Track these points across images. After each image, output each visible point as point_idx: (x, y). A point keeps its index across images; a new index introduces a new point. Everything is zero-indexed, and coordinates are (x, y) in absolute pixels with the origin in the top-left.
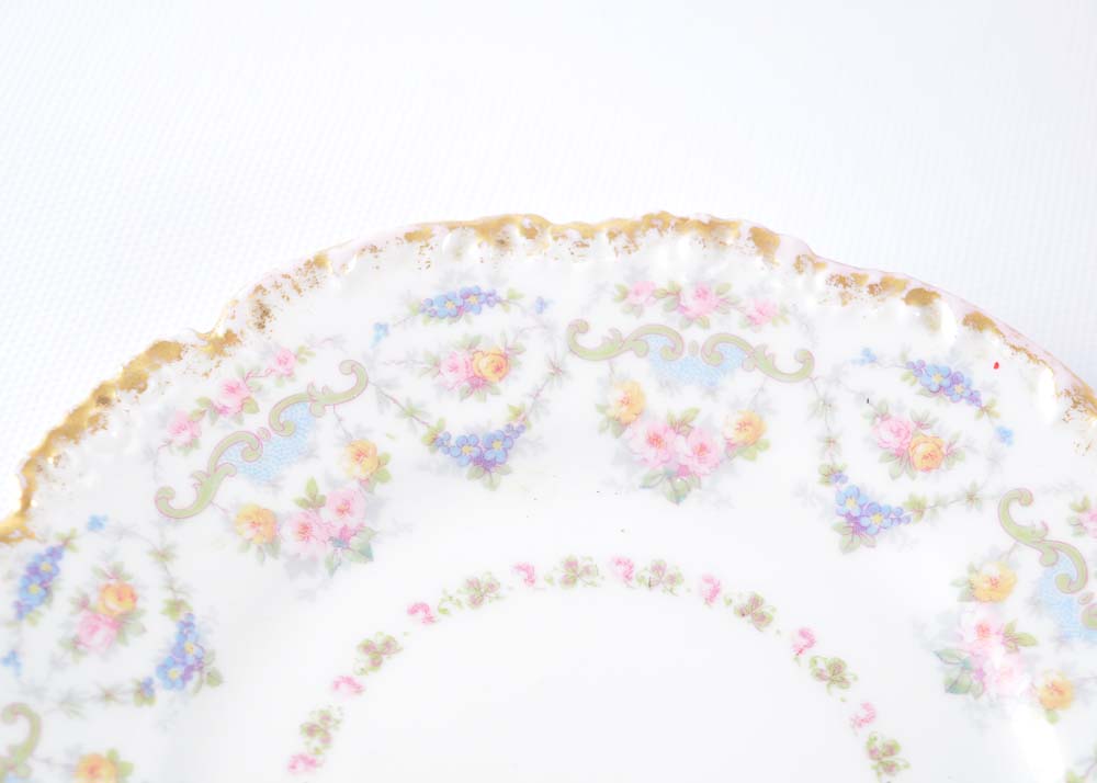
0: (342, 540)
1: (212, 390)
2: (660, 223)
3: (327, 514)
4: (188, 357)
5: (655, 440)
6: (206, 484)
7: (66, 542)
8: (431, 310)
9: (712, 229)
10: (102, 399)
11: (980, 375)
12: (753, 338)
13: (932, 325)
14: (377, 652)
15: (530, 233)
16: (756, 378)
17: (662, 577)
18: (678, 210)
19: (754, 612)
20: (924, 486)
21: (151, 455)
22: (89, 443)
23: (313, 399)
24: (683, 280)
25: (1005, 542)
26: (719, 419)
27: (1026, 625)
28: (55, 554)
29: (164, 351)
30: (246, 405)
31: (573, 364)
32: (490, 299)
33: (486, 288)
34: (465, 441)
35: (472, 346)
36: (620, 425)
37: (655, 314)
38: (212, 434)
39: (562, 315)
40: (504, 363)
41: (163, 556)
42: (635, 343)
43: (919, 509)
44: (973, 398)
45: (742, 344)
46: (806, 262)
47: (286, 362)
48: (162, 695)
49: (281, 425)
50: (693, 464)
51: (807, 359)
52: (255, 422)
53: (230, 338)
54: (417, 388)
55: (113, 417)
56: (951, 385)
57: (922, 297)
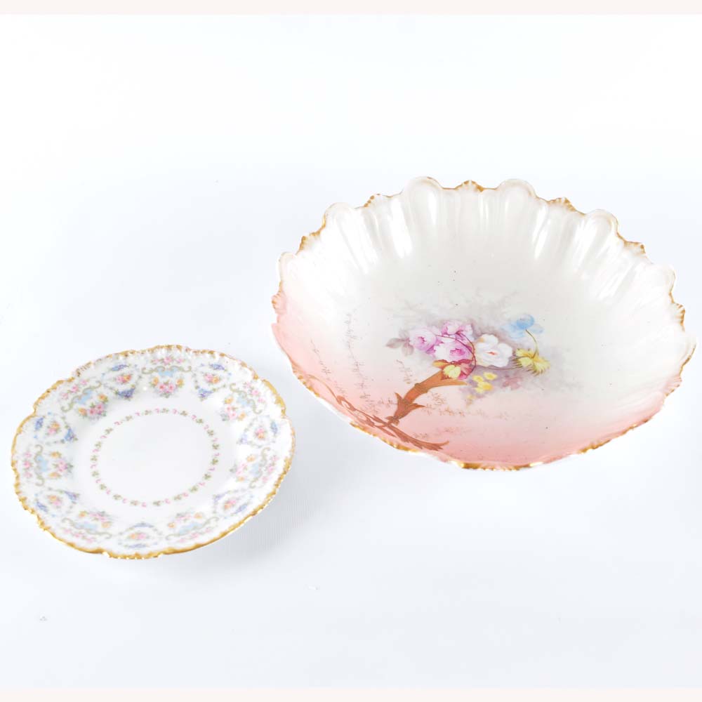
0: (100, 413)
1: (70, 389)
2: (158, 347)
3: (96, 409)
4: (64, 383)
5: (162, 387)
6: (71, 406)
7: (44, 417)
8: (113, 370)
9: (169, 347)
10: (48, 392)
11: (224, 365)
12: (179, 365)
13: (214, 357)
14: (108, 431)
15: (132, 353)
16: (180, 373)
17: (165, 410)
18: (161, 345)
19: (184, 414)
20: (215, 386)
21: (59, 401)
22: (46, 400)
23: (91, 388)
24: (164, 357)
25: (231, 392)
26: (174, 381)
27: (236, 406)
28: (42, 419)
29: (60, 382)
30: (78, 390)
31: (143, 376)
32: (125, 366)
33: (124, 364)
34: (123, 393)
35: (122, 375)
36: (154, 385)
37: (159, 364)
38: (71, 396)
39: (140, 367)
40: (129, 377)
41: (64, 418)
42: (156, 370)
43: (214, 390)
44: (223, 369)
45: (177, 367)
46: (187, 350)
47: (85, 382)
48: (66, 442)
49: (85, 393)
50: (170, 391)
51: (190, 368)
52: (80, 393)
53: (73, 378)
54: (112, 384)
55: (51, 395)
56: (219, 367)
57: (211, 352)
